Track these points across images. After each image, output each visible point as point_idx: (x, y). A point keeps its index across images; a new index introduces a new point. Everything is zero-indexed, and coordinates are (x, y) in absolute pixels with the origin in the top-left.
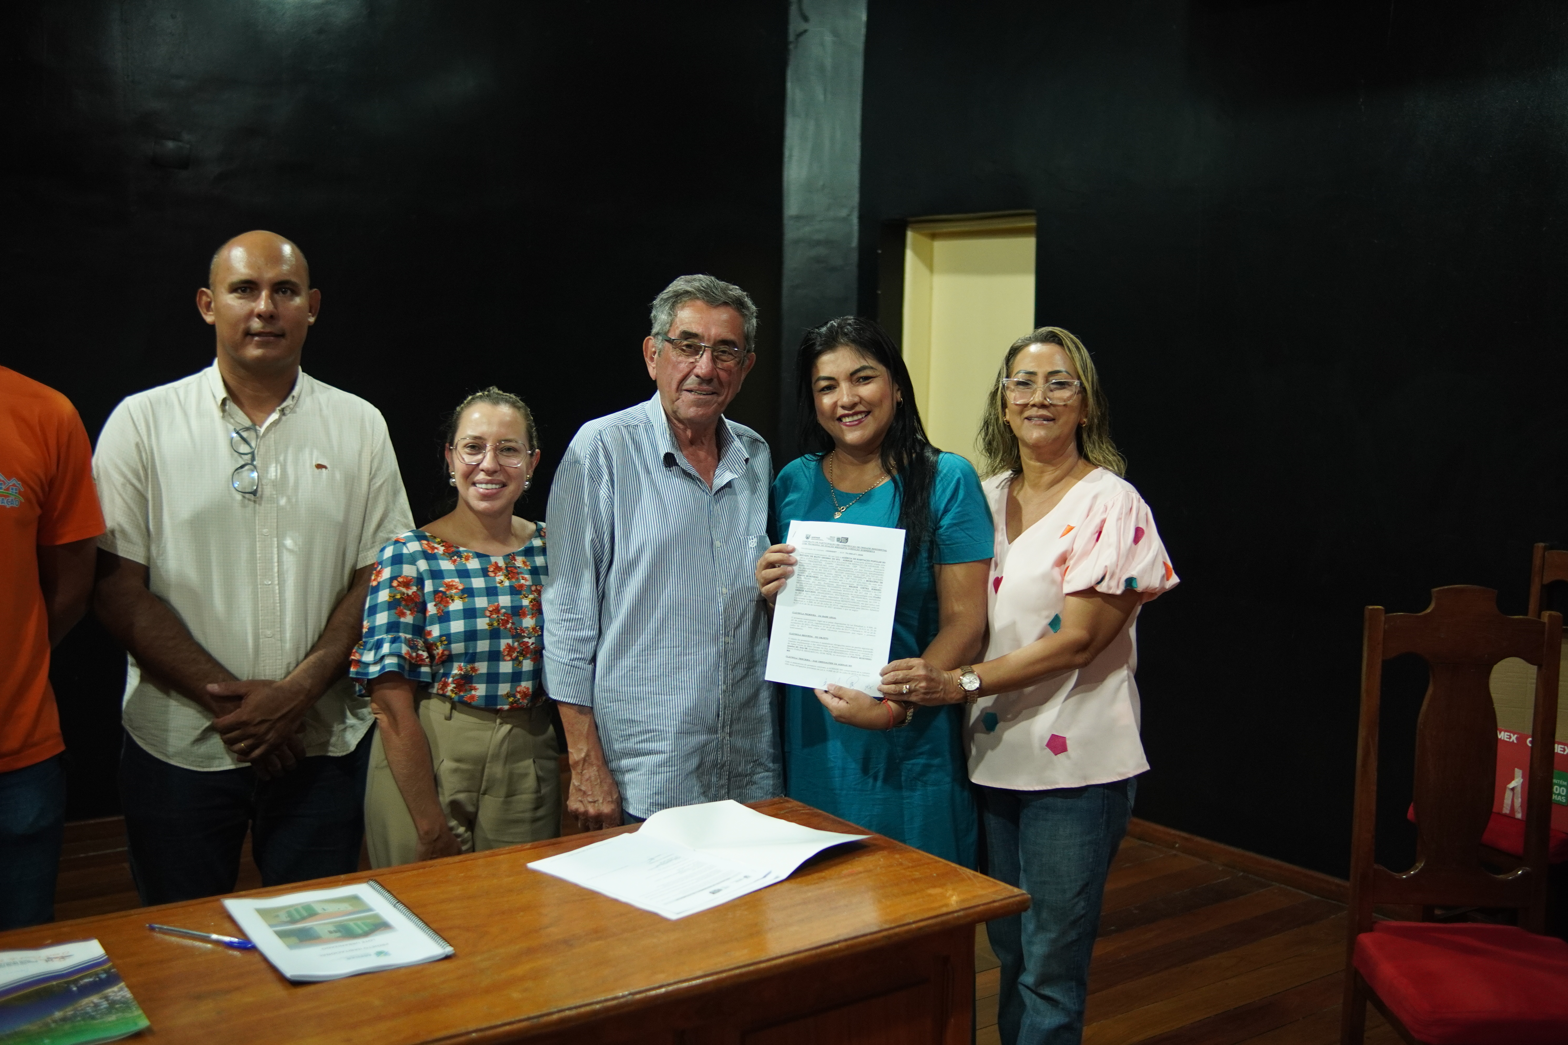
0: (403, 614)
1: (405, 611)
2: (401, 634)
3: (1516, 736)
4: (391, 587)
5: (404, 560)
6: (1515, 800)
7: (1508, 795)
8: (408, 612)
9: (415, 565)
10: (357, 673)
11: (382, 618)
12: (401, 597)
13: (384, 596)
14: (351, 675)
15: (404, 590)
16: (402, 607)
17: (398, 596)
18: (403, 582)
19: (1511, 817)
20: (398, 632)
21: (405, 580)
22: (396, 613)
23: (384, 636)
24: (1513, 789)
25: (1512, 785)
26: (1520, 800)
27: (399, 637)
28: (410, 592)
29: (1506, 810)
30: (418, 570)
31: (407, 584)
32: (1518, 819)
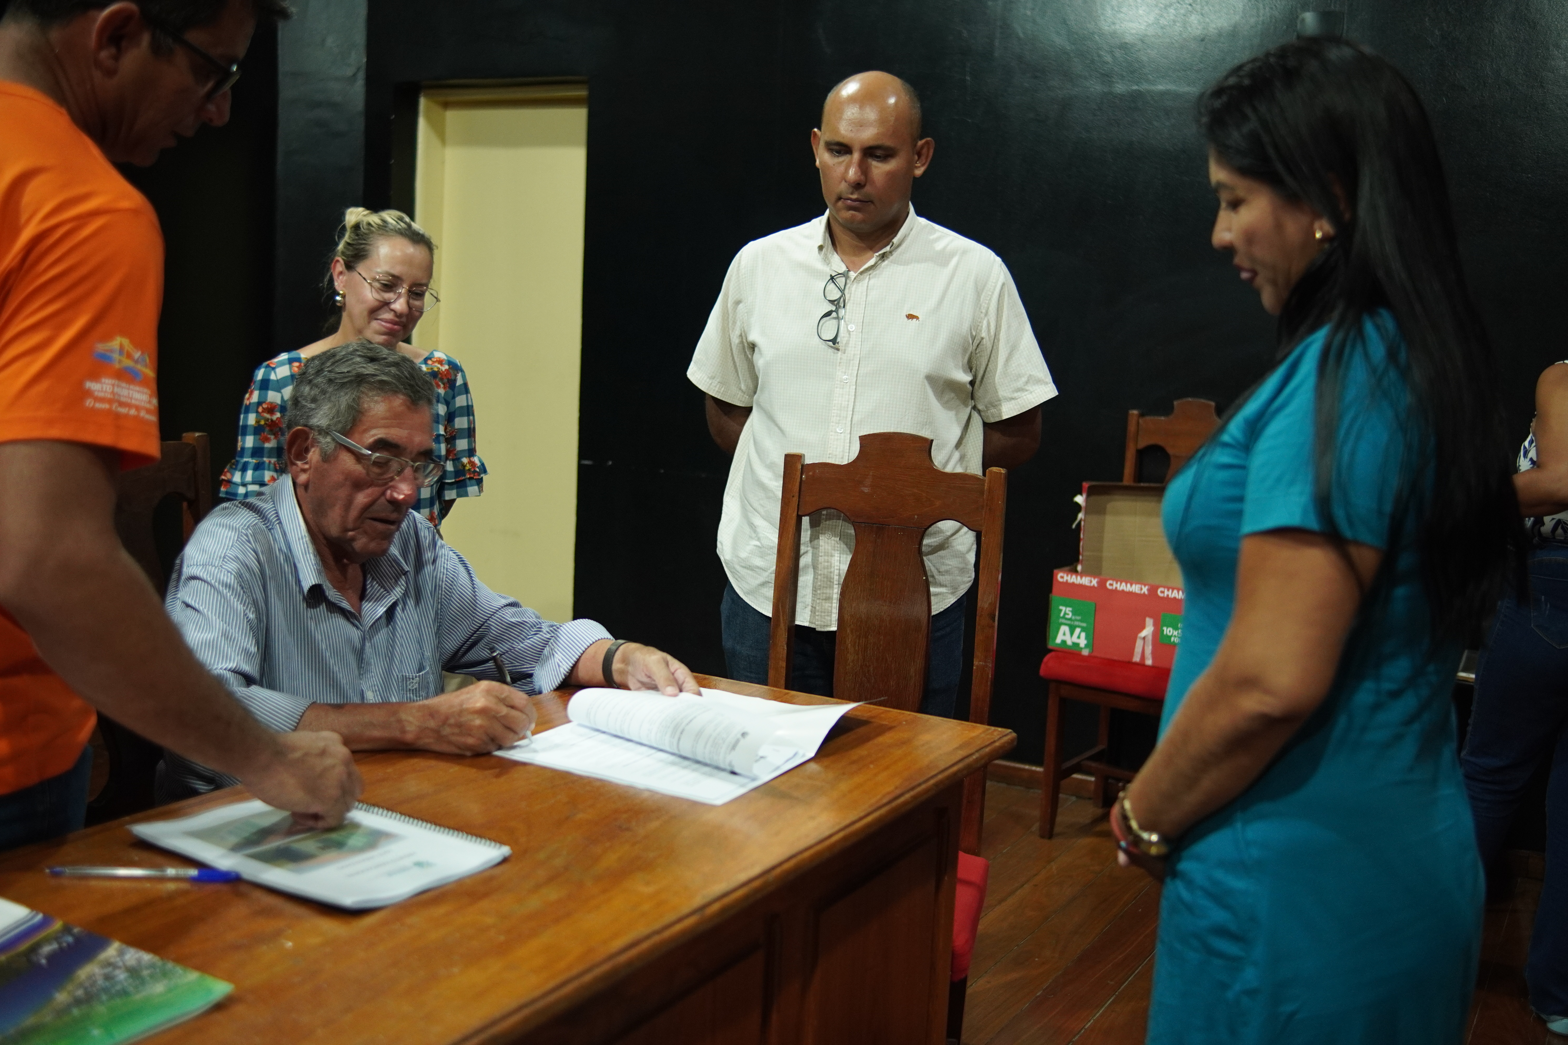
0: (267, 440)
1: (269, 436)
2: (265, 459)
3: (1147, 587)
4: (257, 412)
5: (270, 386)
6: (1146, 648)
7: (1139, 644)
8: (272, 437)
9: (280, 392)
10: (227, 493)
11: (249, 441)
12: (265, 424)
13: (252, 419)
14: (221, 495)
15: (267, 416)
16: (265, 433)
17: (262, 423)
18: (268, 408)
19: (1141, 664)
20: (262, 457)
21: (269, 407)
22: (260, 439)
23: (250, 460)
24: (1144, 638)
25: (1143, 634)
26: (1150, 647)
27: (264, 463)
28: (274, 418)
29: (1137, 658)
30: (282, 397)
31: (271, 410)
32: (1148, 666)
